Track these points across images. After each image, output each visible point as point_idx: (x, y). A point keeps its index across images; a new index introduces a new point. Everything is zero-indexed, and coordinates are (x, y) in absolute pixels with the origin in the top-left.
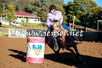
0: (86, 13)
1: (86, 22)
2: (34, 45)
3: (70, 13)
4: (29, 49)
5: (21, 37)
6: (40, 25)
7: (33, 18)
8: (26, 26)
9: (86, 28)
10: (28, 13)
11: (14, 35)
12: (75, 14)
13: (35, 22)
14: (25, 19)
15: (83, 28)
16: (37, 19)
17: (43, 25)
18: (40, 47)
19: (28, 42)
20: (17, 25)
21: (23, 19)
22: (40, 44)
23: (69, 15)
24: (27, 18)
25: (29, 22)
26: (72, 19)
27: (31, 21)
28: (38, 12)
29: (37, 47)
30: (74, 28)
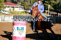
0: (58, 2)
1: (58, 9)
2: (18, 27)
3: (46, 3)
4: (14, 30)
5: (9, 21)
6: (23, 12)
7: (18, 7)
8: (13, 13)
9: (59, 14)
10: (14, 4)
11: (4, 20)
12: (50, 4)
13: (20, 10)
14: (12, 8)
15: (56, 13)
16: (21, 8)
17: (26, 12)
18: (23, 29)
19: (13, 25)
20: (6, 13)
21: (10, 8)
22: (22, 26)
23: (45, 4)
24: (13, 7)
25: (15, 10)
26: (47, 7)
27: (16, 9)
28: (21, 3)
29: (20, 29)
30: (49, 14)
